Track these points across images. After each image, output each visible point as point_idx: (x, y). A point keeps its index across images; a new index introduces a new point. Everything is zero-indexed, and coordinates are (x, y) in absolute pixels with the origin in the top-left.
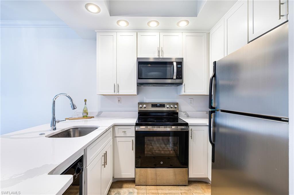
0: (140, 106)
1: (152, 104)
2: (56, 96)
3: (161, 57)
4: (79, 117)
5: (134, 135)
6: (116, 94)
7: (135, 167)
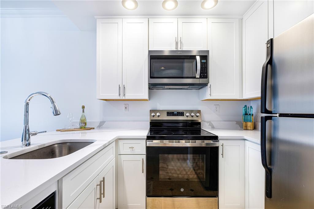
0: (153, 114)
1: (167, 112)
2: (29, 96)
3: (179, 49)
4: (75, 128)
5: (144, 152)
6: (121, 98)
7: (146, 195)
